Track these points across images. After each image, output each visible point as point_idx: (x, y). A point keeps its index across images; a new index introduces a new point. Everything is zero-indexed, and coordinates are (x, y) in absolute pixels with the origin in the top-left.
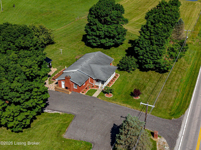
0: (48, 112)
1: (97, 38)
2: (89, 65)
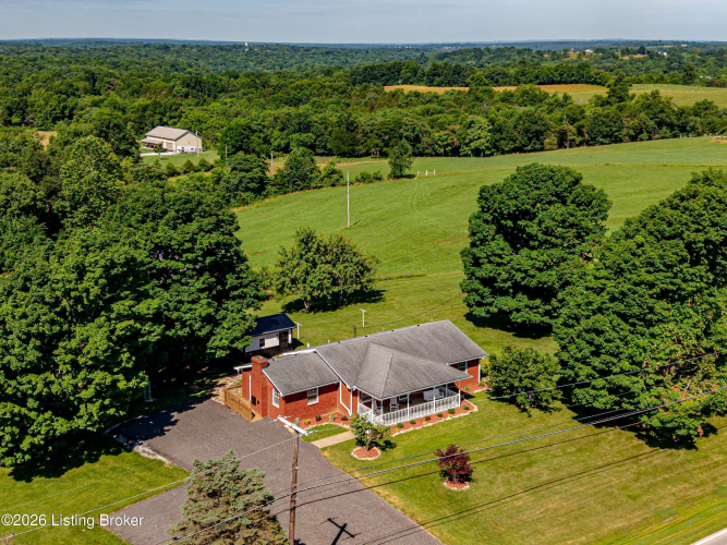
1: (486, 289)
2: (367, 347)
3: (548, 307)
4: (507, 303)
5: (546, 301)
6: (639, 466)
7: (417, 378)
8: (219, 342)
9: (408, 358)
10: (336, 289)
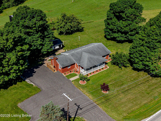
0: (28, 82)
1: (111, 32)
2: (82, 53)
3: (126, 36)
4: (116, 35)
5: (126, 34)
6: (149, 84)
7: (95, 62)
8: (44, 50)
9: (92, 56)
10: (72, 29)
